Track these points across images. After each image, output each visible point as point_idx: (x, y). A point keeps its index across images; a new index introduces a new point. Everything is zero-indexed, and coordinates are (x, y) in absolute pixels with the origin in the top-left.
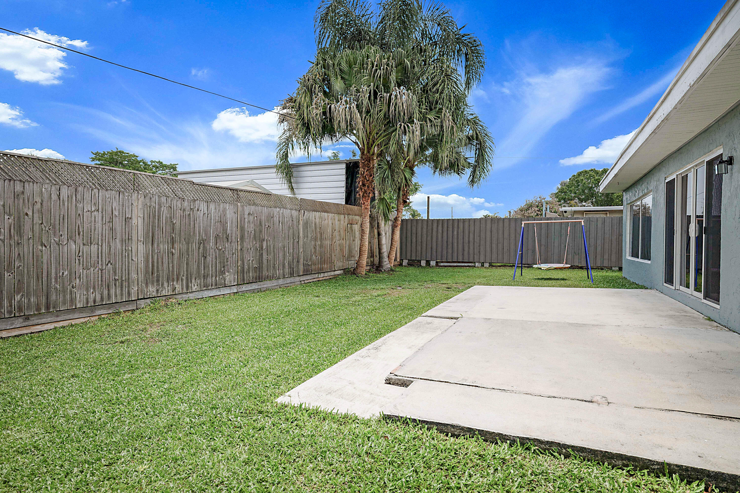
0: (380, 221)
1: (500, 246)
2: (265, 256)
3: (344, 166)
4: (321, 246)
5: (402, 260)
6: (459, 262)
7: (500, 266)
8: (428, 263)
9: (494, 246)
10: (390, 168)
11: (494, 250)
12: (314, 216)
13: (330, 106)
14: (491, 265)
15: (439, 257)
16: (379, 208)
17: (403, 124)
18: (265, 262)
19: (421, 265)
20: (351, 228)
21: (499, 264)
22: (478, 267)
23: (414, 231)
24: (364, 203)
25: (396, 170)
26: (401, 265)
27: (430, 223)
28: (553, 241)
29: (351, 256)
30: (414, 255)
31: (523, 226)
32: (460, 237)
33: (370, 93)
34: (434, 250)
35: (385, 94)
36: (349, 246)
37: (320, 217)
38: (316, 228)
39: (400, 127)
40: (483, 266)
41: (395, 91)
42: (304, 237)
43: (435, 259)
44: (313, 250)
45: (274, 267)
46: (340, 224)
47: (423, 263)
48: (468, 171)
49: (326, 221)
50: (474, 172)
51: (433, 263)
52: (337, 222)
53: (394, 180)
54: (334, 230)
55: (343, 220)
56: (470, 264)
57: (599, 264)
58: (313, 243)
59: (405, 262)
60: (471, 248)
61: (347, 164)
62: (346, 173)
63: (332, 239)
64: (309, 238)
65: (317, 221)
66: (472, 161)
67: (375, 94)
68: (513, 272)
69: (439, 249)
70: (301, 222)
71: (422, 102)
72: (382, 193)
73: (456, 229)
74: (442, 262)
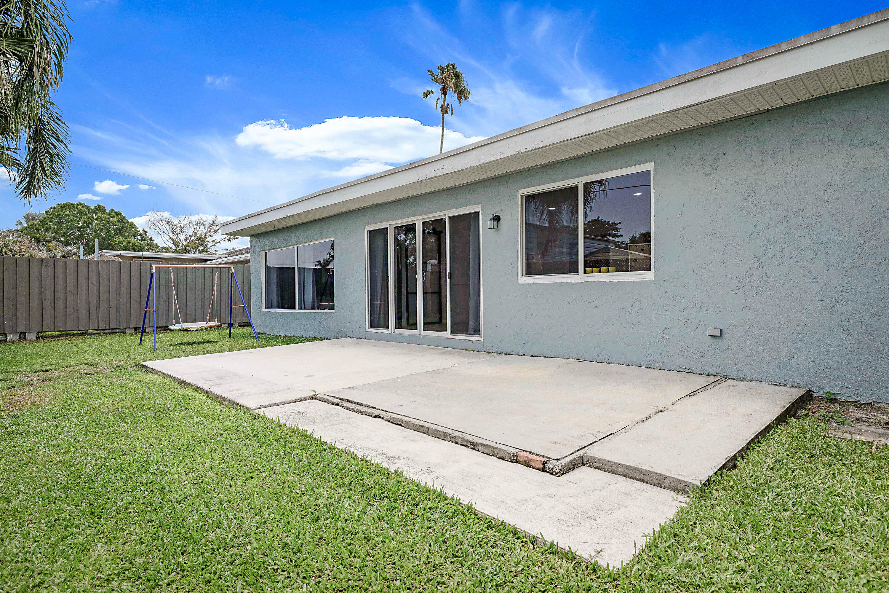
7: (60, 336)
14: (41, 337)
21: (57, 333)
22: (13, 342)
40: (25, 338)
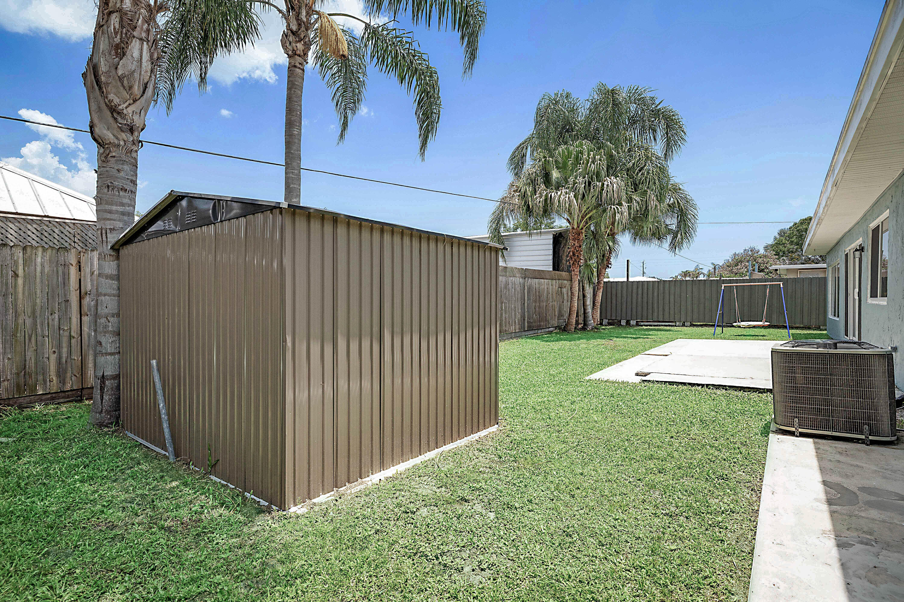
0: (586, 285)
1: (702, 306)
2: (504, 315)
3: (551, 237)
4: (539, 307)
5: (601, 320)
6: (659, 322)
8: (628, 323)
9: (695, 307)
10: (595, 238)
11: (695, 310)
12: (535, 282)
13: (551, 195)
14: (692, 325)
15: (640, 316)
16: (584, 273)
17: (613, 207)
18: (504, 318)
19: (621, 324)
20: (561, 291)
21: (700, 324)
22: (679, 326)
23: (614, 292)
24: (574, 270)
25: (601, 239)
26: (601, 324)
27: (630, 286)
28: (757, 302)
29: (561, 315)
30: (614, 314)
31: (723, 288)
32: (661, 298)
33: (585, 183)
34: (634, 310)
35: (598, 183)
36: (560, 308)
37: (539, 284)
38: (536, 292)
39: (610, 210)
40: (685, 324)
41: (608, 181)
42: (528, 300)
43: (635, 318)
44: (534, 310)
45: (509, 323)
46: (553, 288)
47: (623, 322)
48: (669, 238)
49: (543, 287)
50: (675, 237)
51: (633, 322)
52: (551, 287)
53: (598, 249)
54: (548, 293)
55: (555, 284)
56: (671, 324)
57: (806, 323)
58: (534, 304)
59: (605, 322)
60: (672, 308)
61: (554, 235)
62: (553, 242)
63: (547, 301)
64: (531, 301)
65: (537, 286)
66: (674, 227)
67: (590, 183)
68: (713, 331)
69: (639, 308)
70: (526, 288)
71: (628, 186)
72: (588, 260)
73: (656, 291)
74: (642, 322)
